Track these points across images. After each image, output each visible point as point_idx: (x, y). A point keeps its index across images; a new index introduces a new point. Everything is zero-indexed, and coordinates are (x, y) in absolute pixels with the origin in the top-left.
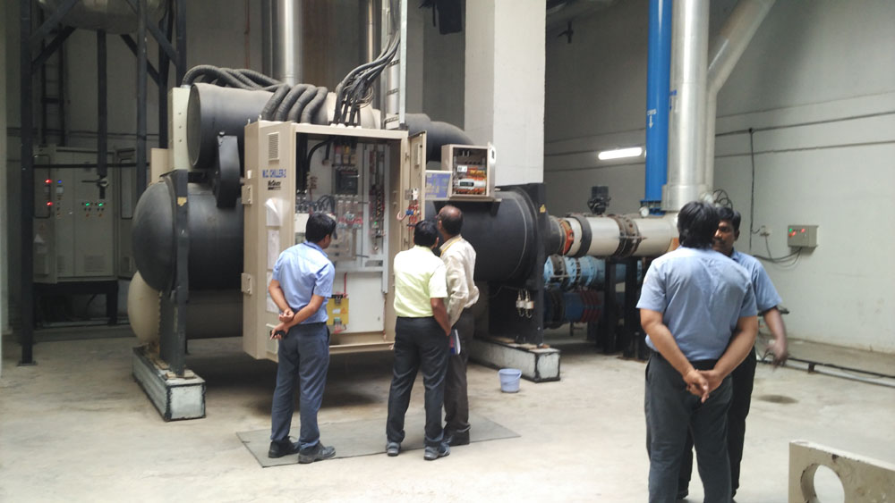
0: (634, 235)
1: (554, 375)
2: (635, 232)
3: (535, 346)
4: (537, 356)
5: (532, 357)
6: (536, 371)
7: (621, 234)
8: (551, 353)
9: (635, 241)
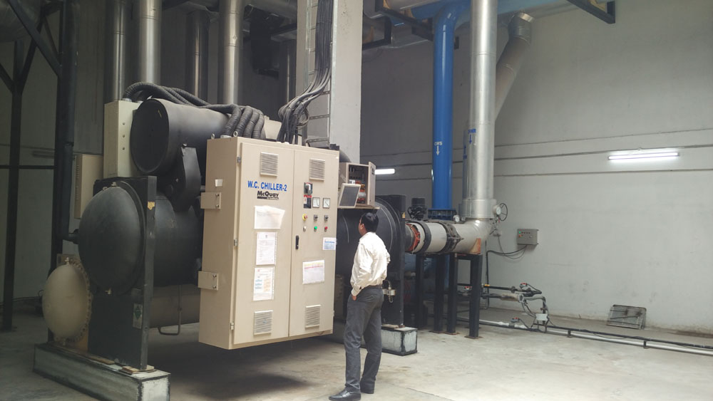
0: (454, 236)
1: (413, 349)
2: (456, 234)
3: (397, 326)
4: (403, 333)
5: (399, 335)
6: (403, 346)
7: (448, 236)
8: (411, 331)
9: (455, 241)
